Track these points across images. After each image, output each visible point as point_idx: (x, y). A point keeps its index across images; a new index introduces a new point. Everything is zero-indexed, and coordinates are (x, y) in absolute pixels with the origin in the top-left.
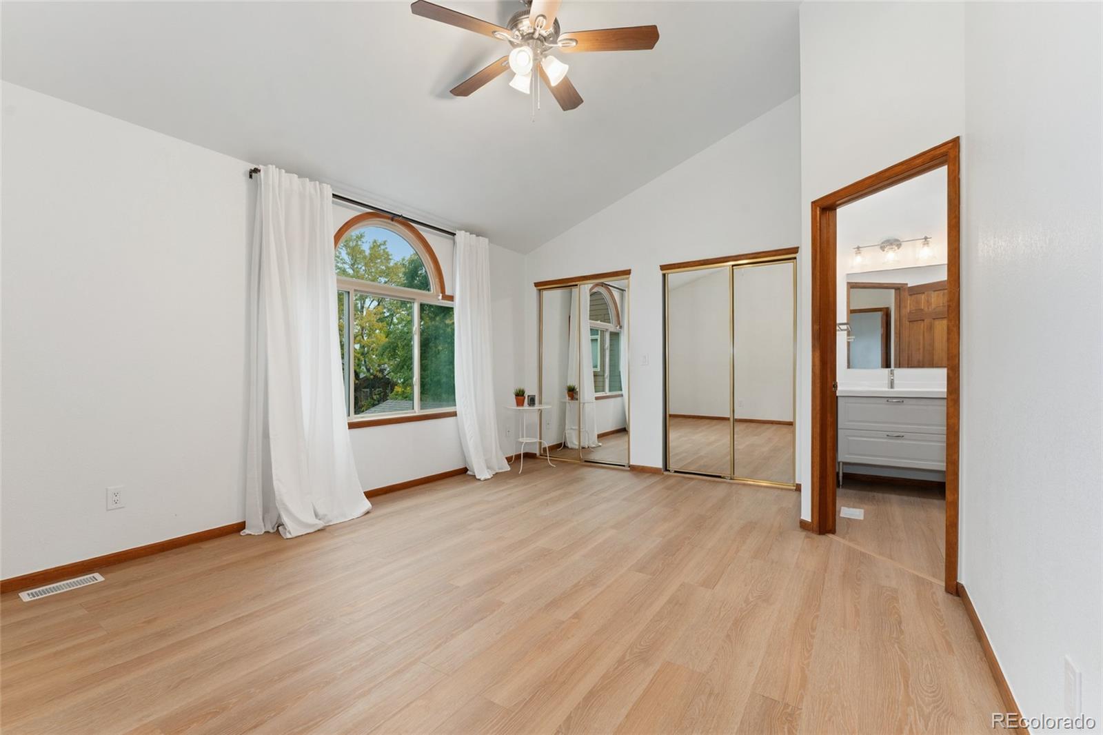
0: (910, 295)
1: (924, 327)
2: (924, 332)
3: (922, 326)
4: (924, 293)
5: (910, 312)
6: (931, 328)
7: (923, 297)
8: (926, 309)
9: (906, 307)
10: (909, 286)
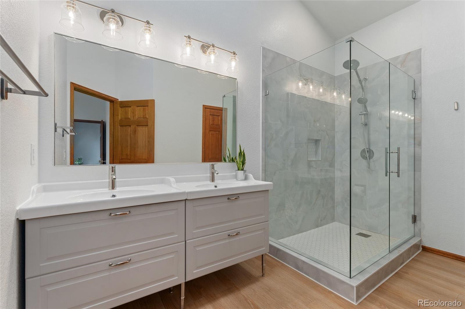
0: (121, 107)
1: (130, 131)
2: (130, 134)
3: (130, 130)
4: (131, 107)
5: (121, 120)
6: (135, 132)
7: (130, 109)
8: (132, 119)
9: (118, 115)
10: (119, 100)
